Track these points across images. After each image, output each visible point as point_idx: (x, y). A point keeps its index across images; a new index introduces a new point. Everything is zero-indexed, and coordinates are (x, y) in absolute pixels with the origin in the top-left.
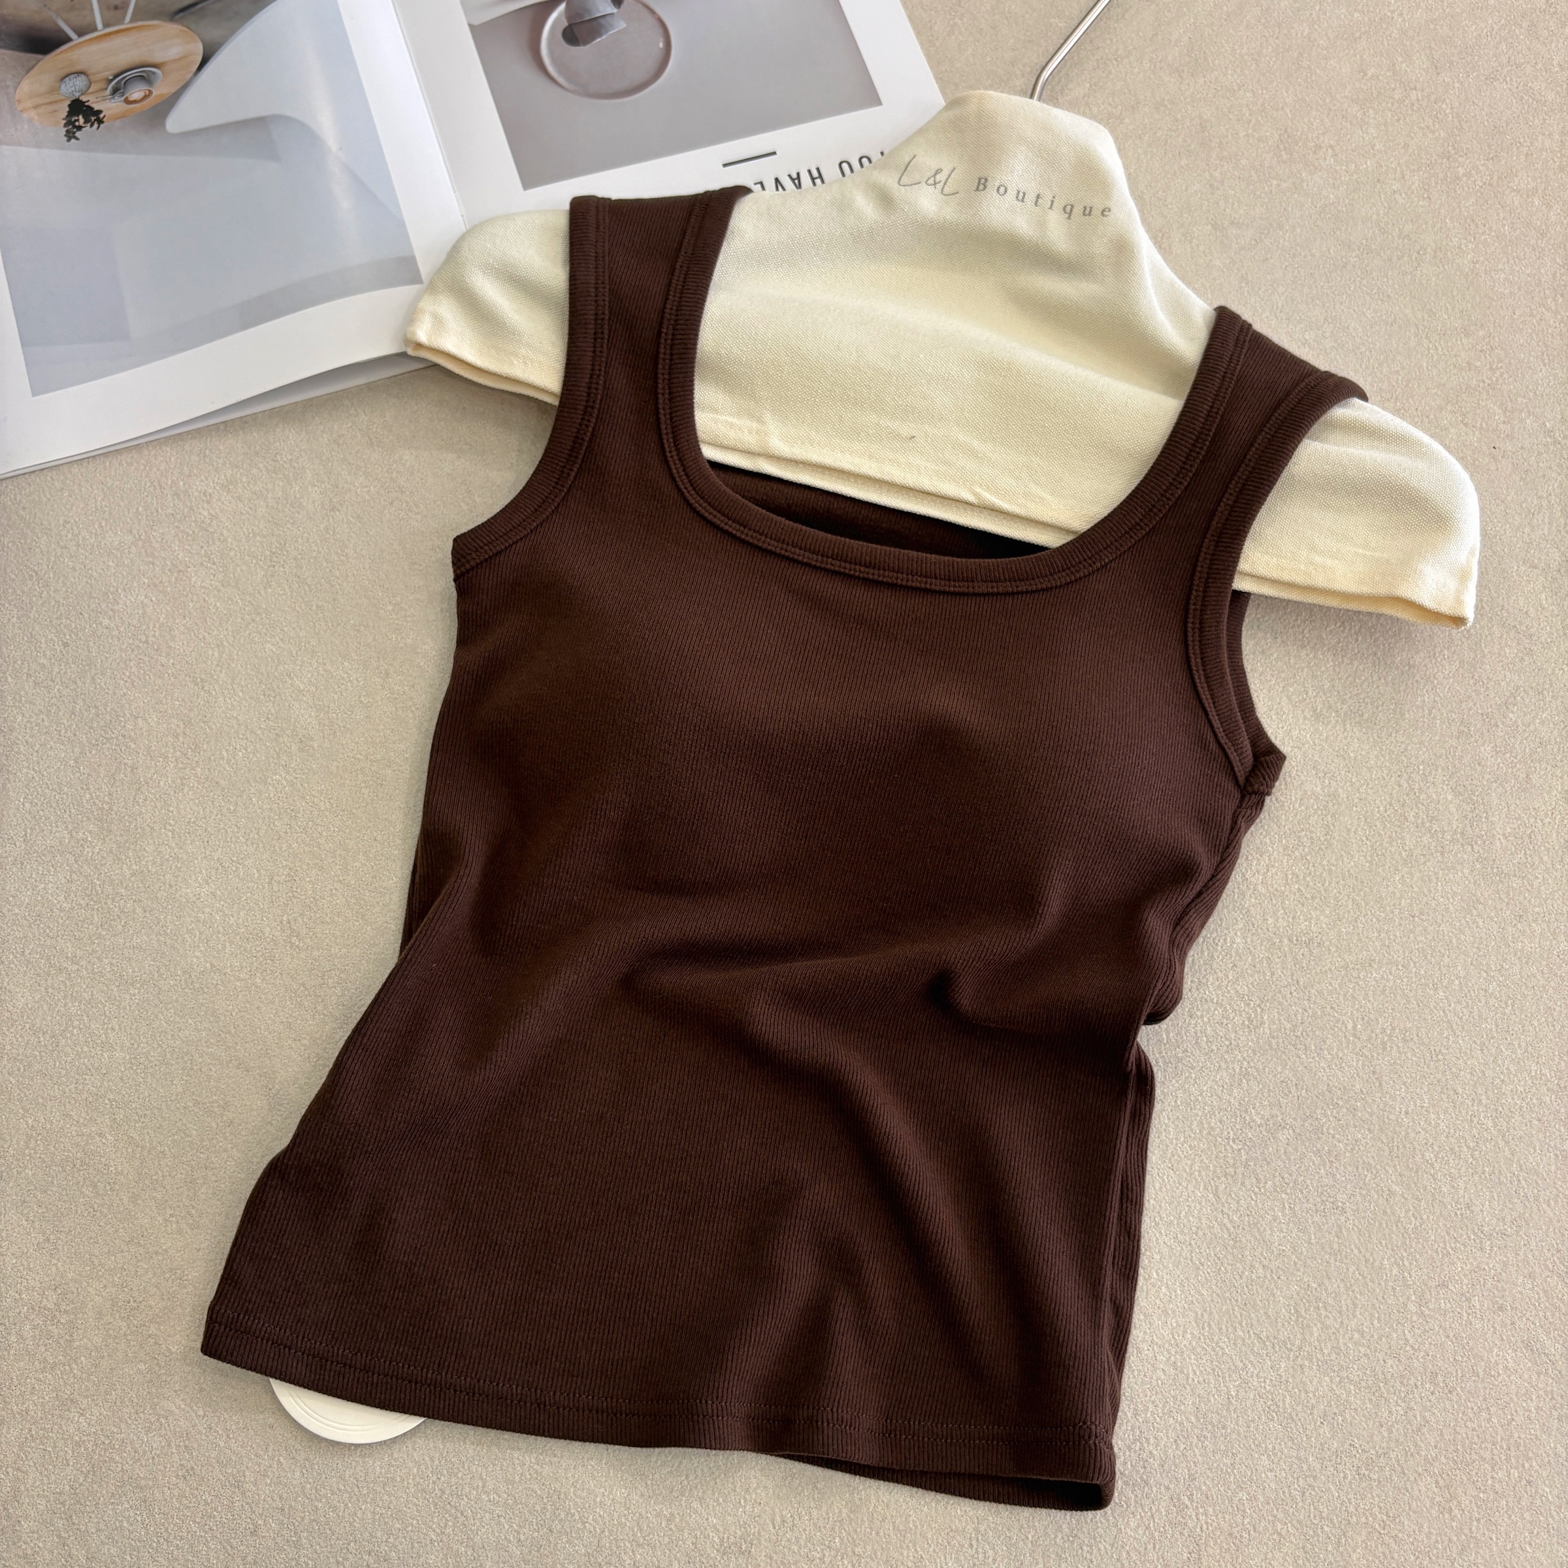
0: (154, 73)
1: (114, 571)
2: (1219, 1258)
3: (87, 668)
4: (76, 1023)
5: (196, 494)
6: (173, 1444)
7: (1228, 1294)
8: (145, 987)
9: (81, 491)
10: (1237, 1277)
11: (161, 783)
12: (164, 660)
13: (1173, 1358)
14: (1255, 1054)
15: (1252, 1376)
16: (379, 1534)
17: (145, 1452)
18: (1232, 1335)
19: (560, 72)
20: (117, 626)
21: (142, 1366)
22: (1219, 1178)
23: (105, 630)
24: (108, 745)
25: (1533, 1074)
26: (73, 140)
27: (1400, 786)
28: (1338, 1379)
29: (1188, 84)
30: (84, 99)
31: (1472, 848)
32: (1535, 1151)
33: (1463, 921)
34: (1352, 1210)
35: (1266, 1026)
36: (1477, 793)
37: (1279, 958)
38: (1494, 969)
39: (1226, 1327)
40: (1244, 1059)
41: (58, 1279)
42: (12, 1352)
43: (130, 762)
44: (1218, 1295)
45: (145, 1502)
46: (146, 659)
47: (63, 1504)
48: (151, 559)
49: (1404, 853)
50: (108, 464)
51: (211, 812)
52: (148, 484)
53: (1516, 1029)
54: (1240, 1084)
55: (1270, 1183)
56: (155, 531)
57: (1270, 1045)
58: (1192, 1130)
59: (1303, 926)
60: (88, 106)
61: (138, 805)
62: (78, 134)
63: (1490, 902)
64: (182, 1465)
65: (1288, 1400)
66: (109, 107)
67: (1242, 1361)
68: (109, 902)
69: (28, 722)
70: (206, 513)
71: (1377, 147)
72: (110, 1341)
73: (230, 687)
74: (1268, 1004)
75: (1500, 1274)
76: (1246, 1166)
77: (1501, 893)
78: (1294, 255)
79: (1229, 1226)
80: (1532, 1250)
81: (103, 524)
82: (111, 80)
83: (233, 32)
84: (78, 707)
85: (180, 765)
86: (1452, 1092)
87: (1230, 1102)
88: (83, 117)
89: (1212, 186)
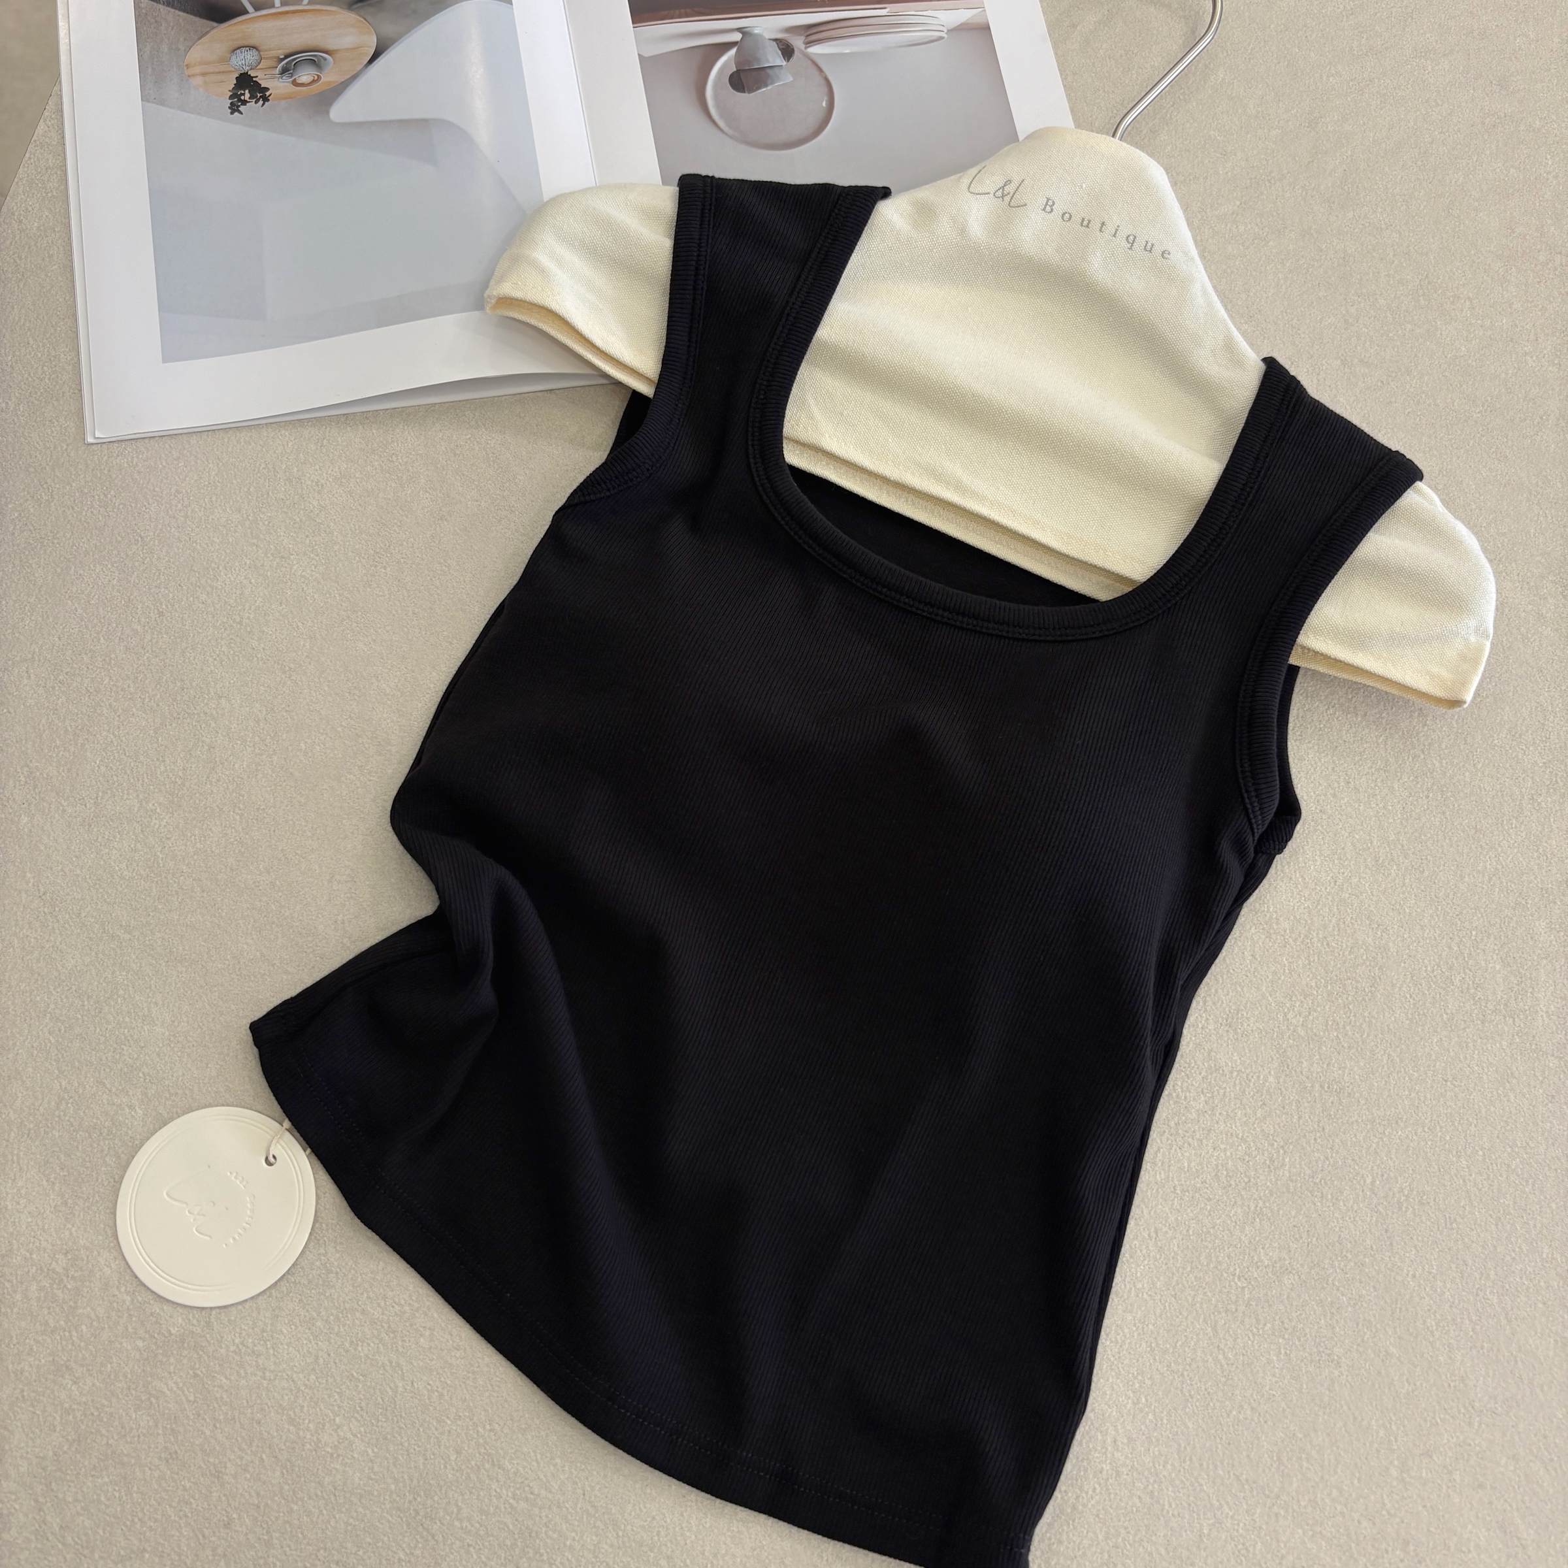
0: (325, 59)
1: (217, 547)
2: (1209, 1393)
3: (178, 640)
4: (121, 992)
5: (309, 483)
6: (160, 1425)
7: (1213, 1431)
8: (193, 966)
9: (196, 462)
10: (1225, 1415)
11: (236, 766)
12: (255, 643)
13: (1150, 1487)
14: (1272, 1195)
15: (1227, 1517)
16: (349, 1545)
17: (131, 1429)
18: (1212, 1473)
19: (722, 116)
20: (213, 603)
21: (140, 1343)
22: (1219, 1312)
23: (201, 605)
24: (188, 720)
25: (1544, 1256)
26: (236, 113)
27: (1450, 948)
28: (1310, 1533)
29: (1337, 217)
30: (252, 73)
31: (1514, 1021)
32: (1536, 1333)
33: (1495, 1093)
34: (1347, 1365)
35: (1287, 1168)
36: (1526, 968)
37: (1308, 1102)
38: (1519, 1145)
39: (1208, 1464)
40: (1260, 1198)
41: (70, 1244)
42: (15, 1310)
43: (208, 741)
44: (1203, 1430)
45: (125, 1478)
46: (238, 640)
47: (44, 1469)
48: (255, 541)
49: (1445, 1016)
50: (226, 440)
51: (282, 802)
52: (263, 466)
53: (1534, 1209)
54: (1253, 1223)
55: (1268, 1325)
56: (263, 513)
57: (1288, 1189)
58: (1200, 1262)
59: (1336, 1075)
60: (256, 81)
61: (211, 784)
62: (242, 108)
63: (1525, 1078)
64: (165, 1447)
65: (1259, 1545)
66: (277, 85)
67: (1218, 1501)
68: (170, 877)
69: (114, 685)
70: (315, 503)
71: (1515, 306)
72: (113, 1314)
73: (317, 680)
74: (1291, 1147)
75: (1485, 1451)
76: (1248, 1305)
77: (1536, 1069)
78: (1418, 403)
79: (1223, 1362)
80: (1519, 1433)
81: (214, 499)
82: (283, 60)
83: (409, 29)
84: (165, 678)
85: (257, 751)
86: (1462, 1262)
87: (1240, 1239)
88: (249, 92)
89: (1346, 321)
